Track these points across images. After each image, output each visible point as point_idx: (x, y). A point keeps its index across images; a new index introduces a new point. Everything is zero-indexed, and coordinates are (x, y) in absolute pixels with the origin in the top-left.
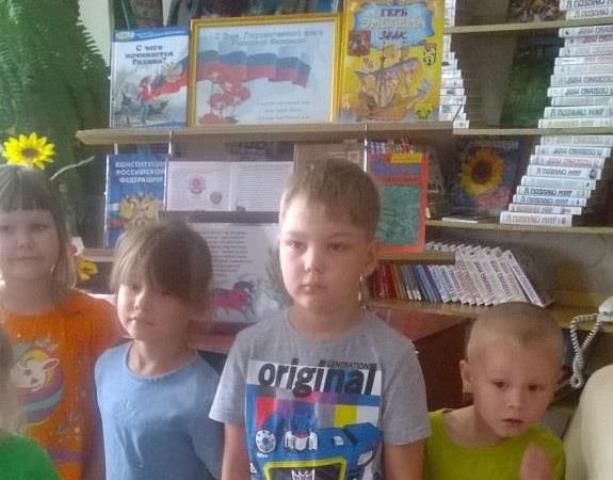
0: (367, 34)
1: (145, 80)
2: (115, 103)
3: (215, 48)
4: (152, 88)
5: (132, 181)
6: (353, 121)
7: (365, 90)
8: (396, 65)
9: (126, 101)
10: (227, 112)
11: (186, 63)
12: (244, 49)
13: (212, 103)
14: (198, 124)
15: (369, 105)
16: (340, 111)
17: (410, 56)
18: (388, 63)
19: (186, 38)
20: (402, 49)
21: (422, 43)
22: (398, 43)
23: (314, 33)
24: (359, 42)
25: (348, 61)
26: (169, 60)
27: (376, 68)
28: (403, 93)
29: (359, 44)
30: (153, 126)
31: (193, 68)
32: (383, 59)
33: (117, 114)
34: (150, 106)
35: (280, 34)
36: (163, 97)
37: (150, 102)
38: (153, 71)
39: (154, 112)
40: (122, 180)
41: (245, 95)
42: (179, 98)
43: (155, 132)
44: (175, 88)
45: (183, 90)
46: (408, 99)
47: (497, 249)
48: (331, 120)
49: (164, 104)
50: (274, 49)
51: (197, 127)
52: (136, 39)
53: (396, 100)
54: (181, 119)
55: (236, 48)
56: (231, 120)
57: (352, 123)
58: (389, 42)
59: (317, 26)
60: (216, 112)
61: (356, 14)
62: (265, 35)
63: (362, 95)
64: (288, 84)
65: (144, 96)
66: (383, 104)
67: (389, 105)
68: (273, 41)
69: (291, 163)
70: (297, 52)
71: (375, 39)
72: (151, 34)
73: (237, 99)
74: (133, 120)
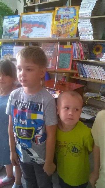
0: (60, 15)
1: (10, 28)
2: (4, 33)
3: (26, 20)
4: (12, 29)
5: (7, 51)
6: (55, 37)
7: (58, 30)
8: (66, 23)
9: (6, 32)
10: (27, 35)
11: (19, 23)
12: (32, 20)
13: (24, 33)
14: (21, 38)
15: (59, 33)
16: (52, 34)
17: (70, 21)
19: (19, 17)
20: (68, 19)
21: (73, 18)
23: (48, 16)
24: (58, 18)
25: (55, 22)
26: (15, 23)
27: (61, 24)
28: (67, 30)
30: (11, 39)
31: (20, 25)
32: (63, 22)
33: (4, 35)
34: (11, 34)
35: (40, 16)
36: (14, 31)
37: (11, 32)
38: (12, 25)
39: (12, 35)
40: (5, 51)
41: (31, 31)
42: (17, 32)
44: (16, 29)
45: (18, 30)
46: (69, 32)
48: (51, 37)
49: (14, 33)
50: (38, 20)
52: (9, 18)
53: (66, 32)
54: (17, 37)
55: (30, 20)
56: (28, 37)
58: (65, 18)
59: (49, 14)
60: (25, 35)
61: (58, 11)
62: (37, 17)
64: (41, 28)
65: (10, 31)
67: (64, 33)
68: (38, 18)
70: (44, 20)
71: (62, 17)
72: (12, 17)
73: (30, 32)
74: (7, 37)
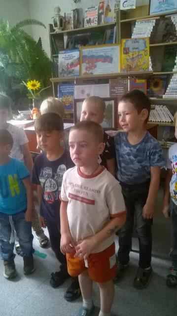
0: (128, 48)
1: (68, 64)
2: (60, 70)
3: (87, 54)
4: (70, 66)
5: (65, 91)
6: (126, 72)
7: (128, 63)
8: (137, 56)
9: (63, 70)
10: (90, 71)
11: (79, 59)
12: (94, 54)
13: (86, 69)
15: (130, 67)
16: (121, 69)
17: (141, 53)
18: (135, 56)
19: (79, 52)
20: (138, 52)
21: (144, 50)
22: (137, 50)
23: (113, 49)
25: (124, 56)
26: (74, 58)
27: (131, 57)
28: (139, 64)
29: (126, 51)
30: (70, 76)
31: (81, 60)
32: (133, 55)
33: (61, 73)
36: (73, 68)
37: (69, 70)
38: (70, 61)
39: (70, 72)
40: (62, 91)
41: (95, 67)
42: (77, 68)
43: (71, 78)
44: (76, 65)
45: (79, 66)
46: (140, 66)
47: (162, 106)
48: (119, 72)
49: (73, 70)
50: (103, 54)
51: (83, 76)
52: (65, 53)
53: (137, 66)
54: (78, 74)
55: (91, 54)
56: (92, 73)
57: (125, 73)
58: (134, 50)
59: (114, 47)
60: (87, 72)
61: (125, 43)
62: (100, 50)
63: (128, 65)
64: (107, 63)
65: (68, 68)
66: (134, 67)
68: (102, 52)
69: (108, 84)
70: (109, 54)
71: (130, 50)
72: (69, 52)
73: (93, 68)
74: (65, 75)
